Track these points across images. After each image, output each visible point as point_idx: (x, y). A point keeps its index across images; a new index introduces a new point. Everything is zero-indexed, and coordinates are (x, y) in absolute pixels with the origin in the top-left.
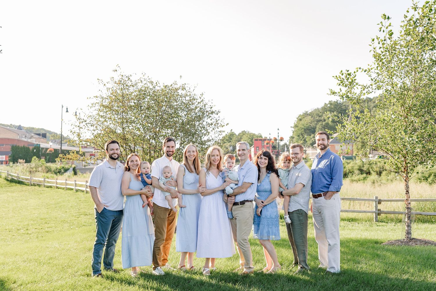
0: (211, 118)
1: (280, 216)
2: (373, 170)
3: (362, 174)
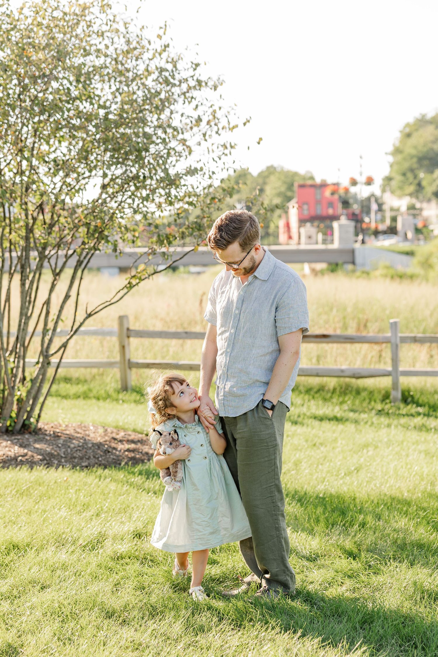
1: (403, 394)
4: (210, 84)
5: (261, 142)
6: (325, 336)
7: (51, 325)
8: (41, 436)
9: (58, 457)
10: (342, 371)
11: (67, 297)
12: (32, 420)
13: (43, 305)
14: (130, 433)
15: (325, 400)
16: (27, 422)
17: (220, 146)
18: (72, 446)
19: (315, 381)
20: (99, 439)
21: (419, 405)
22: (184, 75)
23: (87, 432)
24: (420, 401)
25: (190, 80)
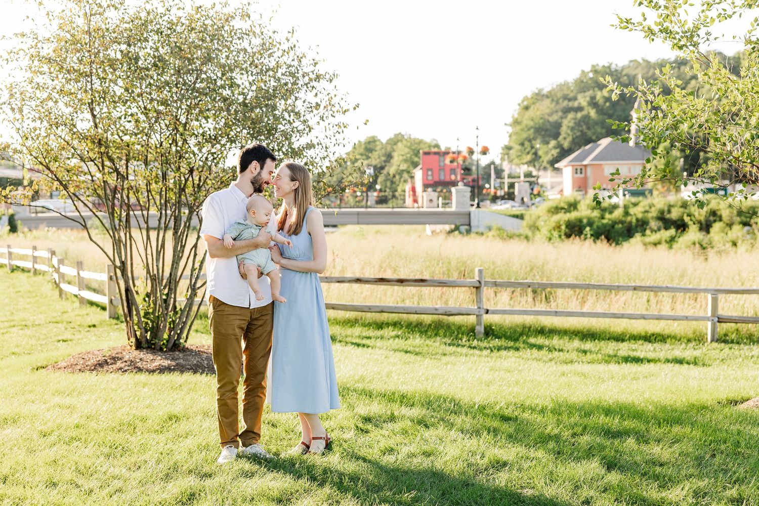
0: (314, 91)
1: (485, 328)
2: (691, 220)
3: (666, 228)
6: (422, 281)
7: (197, 265)
8: (188, 353)
10: (436, 309)
12: (182, 341)
13: (191, 249)
15: (421, 333)
16: (177, 342)
17: (335, 126)
19: (414, 318)
21: (498, 338)
24: (499, 334)
25: (311, 74)
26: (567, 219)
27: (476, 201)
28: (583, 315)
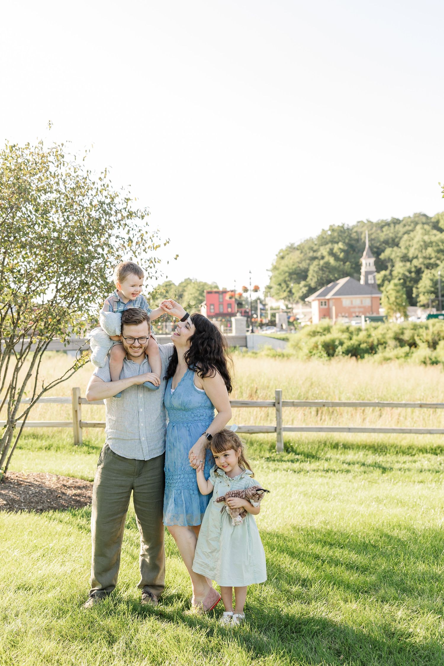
0: (127, 228)
2: (420, 339)
3: (402, 346)
4: (139, 214)
5: (178, 258)
8: (7, 484)
9: (19, 502)
10: (240, 428)
11: (29, 375)
14: (77, 480)
17: (147, 261)
18: (30, 492)
20: (53, 486)
21: (297, 454)
22: (119, 207)
23: (44, 481)
24: (298, 451)
25: (123, 211)
26: (323, 340)
27: (251, 328)
28: (374, 430)
